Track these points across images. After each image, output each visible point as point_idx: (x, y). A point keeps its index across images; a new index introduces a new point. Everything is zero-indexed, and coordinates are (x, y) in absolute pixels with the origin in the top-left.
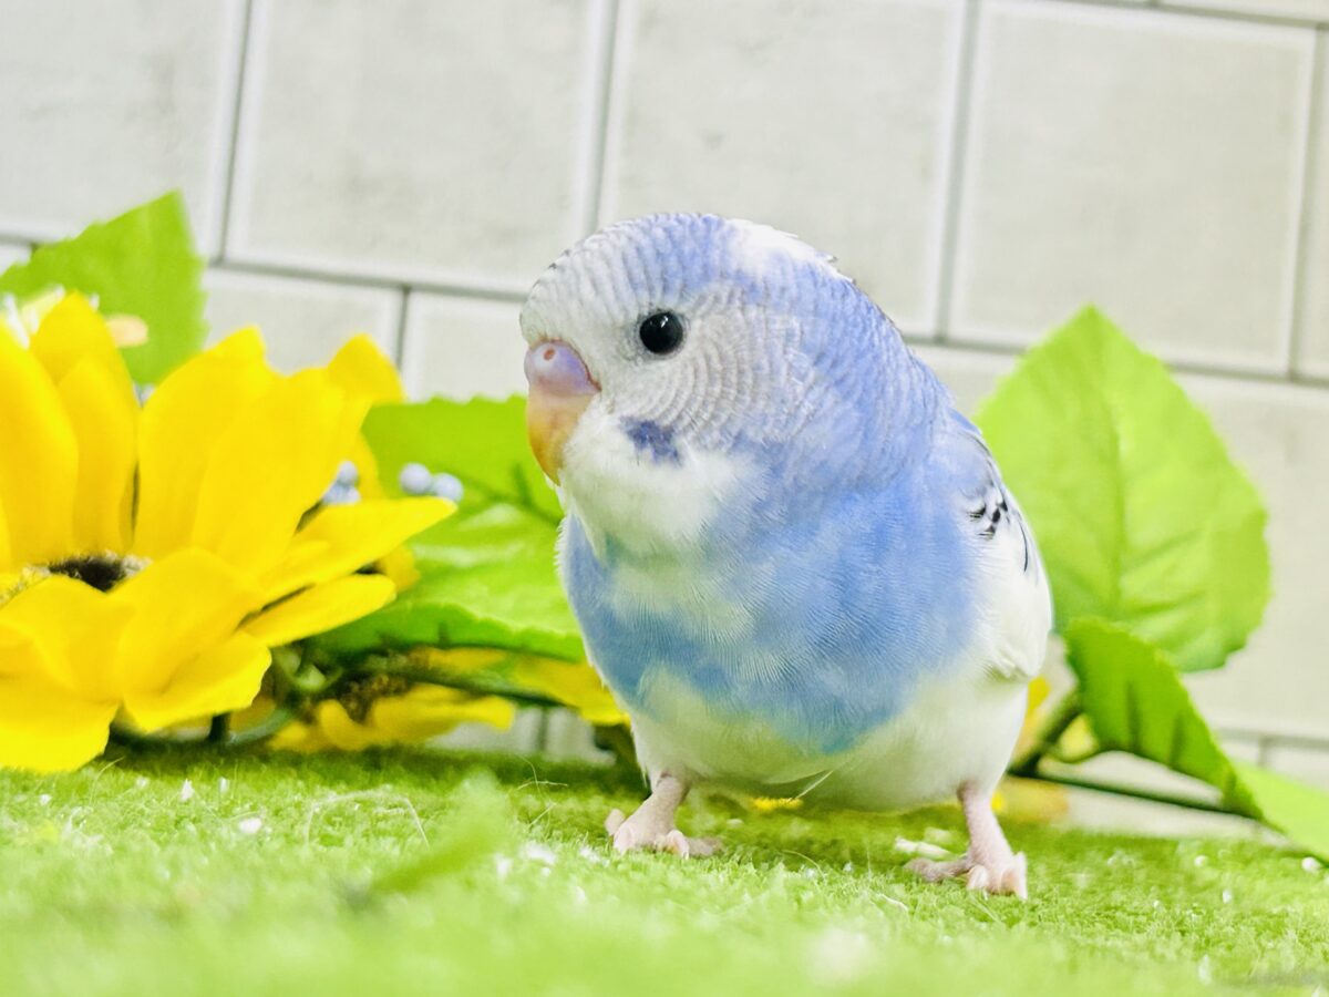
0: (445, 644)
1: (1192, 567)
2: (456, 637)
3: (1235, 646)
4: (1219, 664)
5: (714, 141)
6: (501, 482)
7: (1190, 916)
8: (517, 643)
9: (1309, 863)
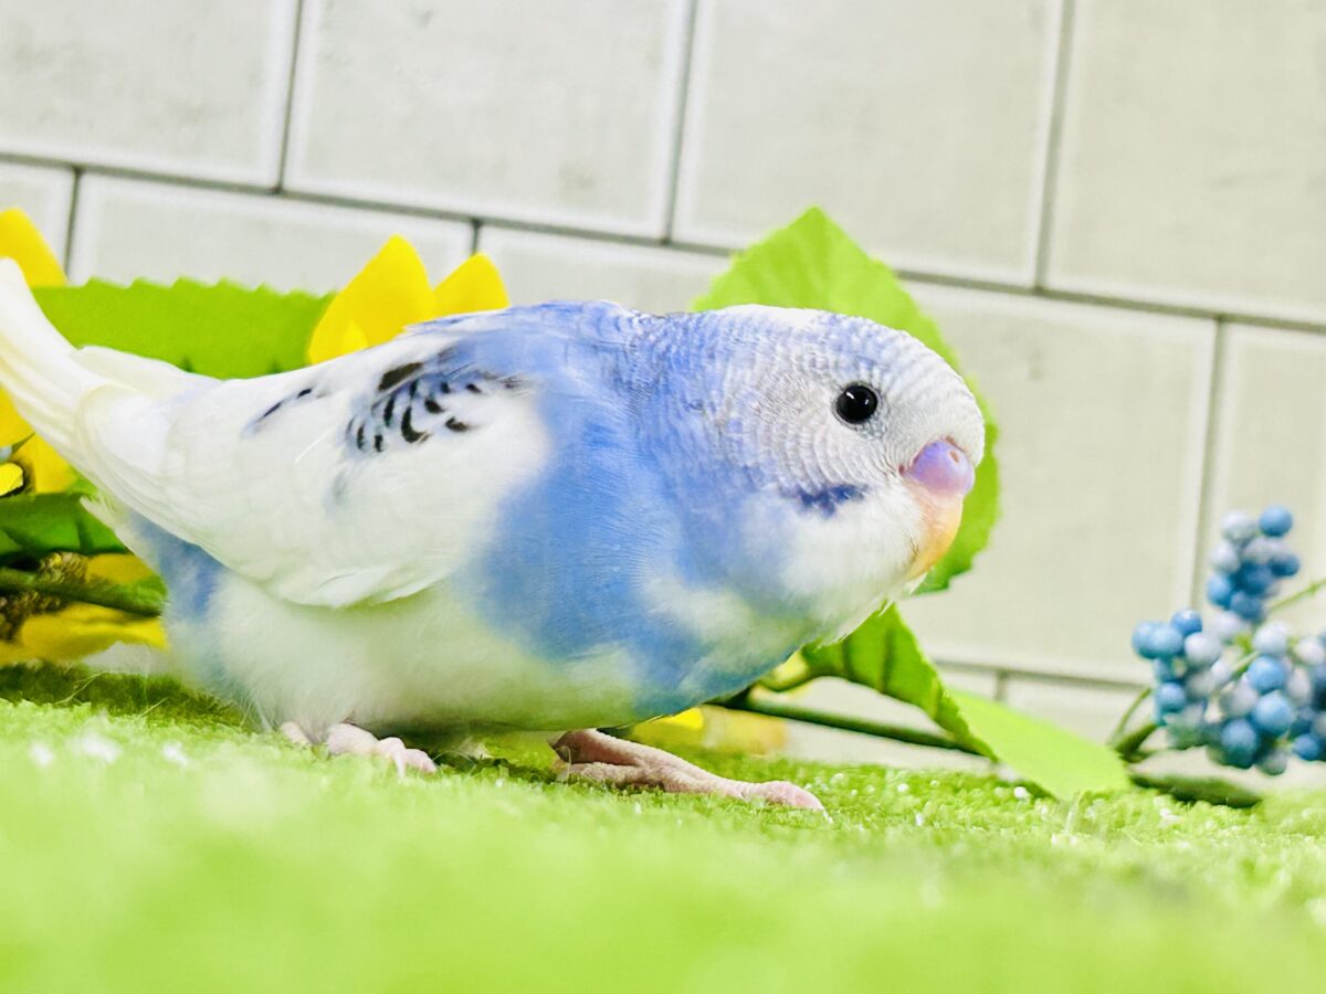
0: (88, 549)
2: (101, 542)
3: (959, 568)
4: (942, 586)
5: (424, 18)
9: (1020, 792)
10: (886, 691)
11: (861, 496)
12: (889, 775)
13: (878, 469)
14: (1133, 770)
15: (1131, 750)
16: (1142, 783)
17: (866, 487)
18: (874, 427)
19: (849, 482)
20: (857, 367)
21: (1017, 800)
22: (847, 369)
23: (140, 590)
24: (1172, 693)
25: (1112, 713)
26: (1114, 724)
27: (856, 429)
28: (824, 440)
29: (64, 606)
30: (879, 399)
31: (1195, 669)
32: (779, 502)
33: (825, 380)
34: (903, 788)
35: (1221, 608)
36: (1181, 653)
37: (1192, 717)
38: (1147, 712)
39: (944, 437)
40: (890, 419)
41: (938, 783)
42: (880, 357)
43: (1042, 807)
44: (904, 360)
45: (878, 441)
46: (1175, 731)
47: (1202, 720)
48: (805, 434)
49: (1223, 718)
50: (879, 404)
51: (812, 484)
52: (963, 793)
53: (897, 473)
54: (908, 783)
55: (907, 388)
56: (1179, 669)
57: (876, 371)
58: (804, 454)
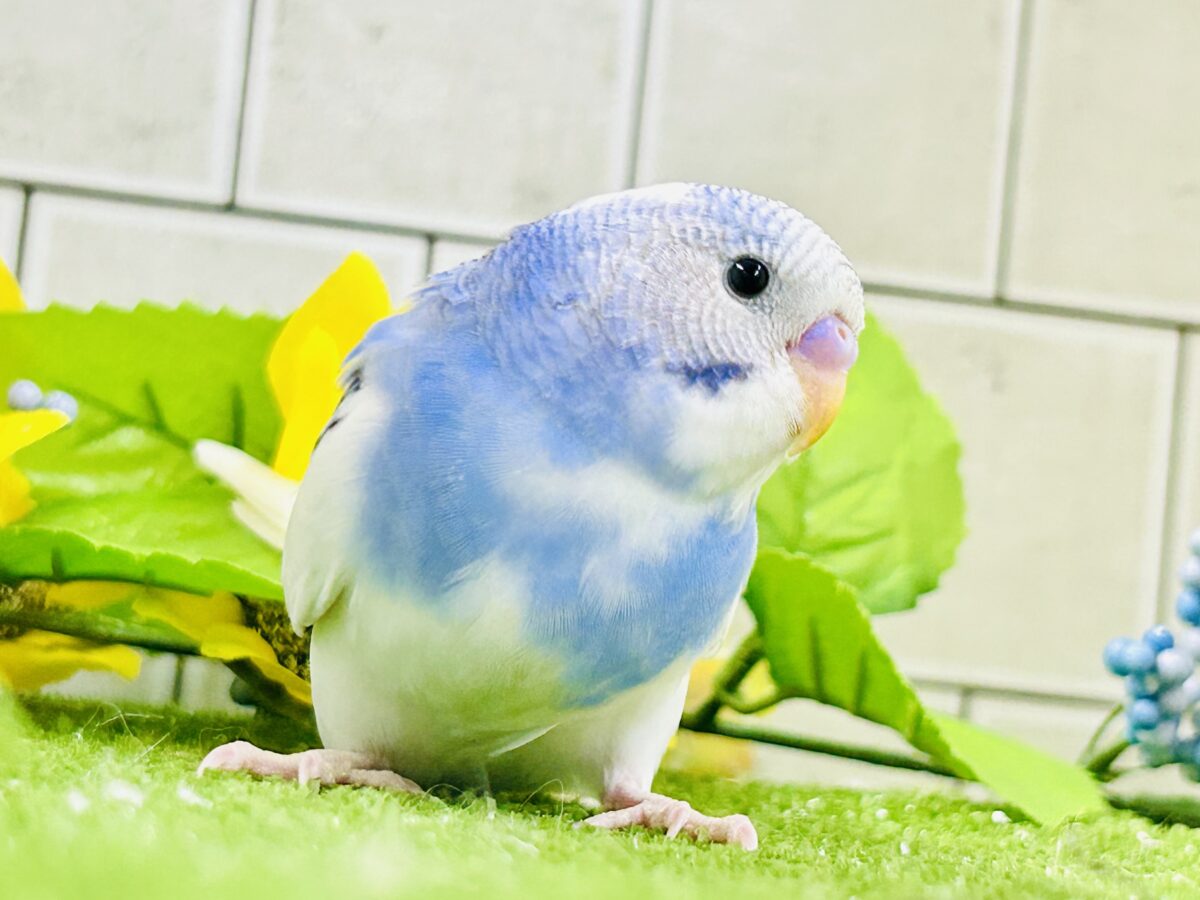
0: (59, 577)
1: (881, 501)
2: (72, 568)
3: (926, 587)
4: (911, 605)
5: (377, 32)
6: (129, 401)
7: (855, 865)
8: (140, 574)
9: (999, 817)
10: (860, 712)
11: (746, 377)
12: (865, 801)
13: (765, 348)
14: (1105, 790)
15: (1102, 769)
16: (1117, 804)
17: (751, 367)
18: (766, 303)
19: (734, 360)
20: (745, 241)
21: (996, 825)
22: (735, 242)
23: (102, 618)
24: (1145, 709)
25: (1084, 730)
26: (1085, 742)
27: (746, 304)
28: (713, 315)
29: (22, 633)
30: (770, 273)
31: (1168, 686)
32: (664, 379)
33: (712, 252)
34: (882, 813)
35: (1190, 624)
36: (1154, 669)
37: (1165, 735)
38: (1120, 729)
39: (834, 311)
40: (781, 294)
41: (914, 807)
42: (766, 230)
43: (1022, 832)
44: (790, 233)
45: (766, 317)
46: (1147, 748)
47: (1175, 738)
48: (693, 307)
49: (1196, 734)
50: (771, 279)
51: (697, 361)
52: (941, 818)
53: (784, 350)
54: (885, 807)
55: (797, 263)
56: (1152, 686)
57: (766, 245)
58: (692, 327)
